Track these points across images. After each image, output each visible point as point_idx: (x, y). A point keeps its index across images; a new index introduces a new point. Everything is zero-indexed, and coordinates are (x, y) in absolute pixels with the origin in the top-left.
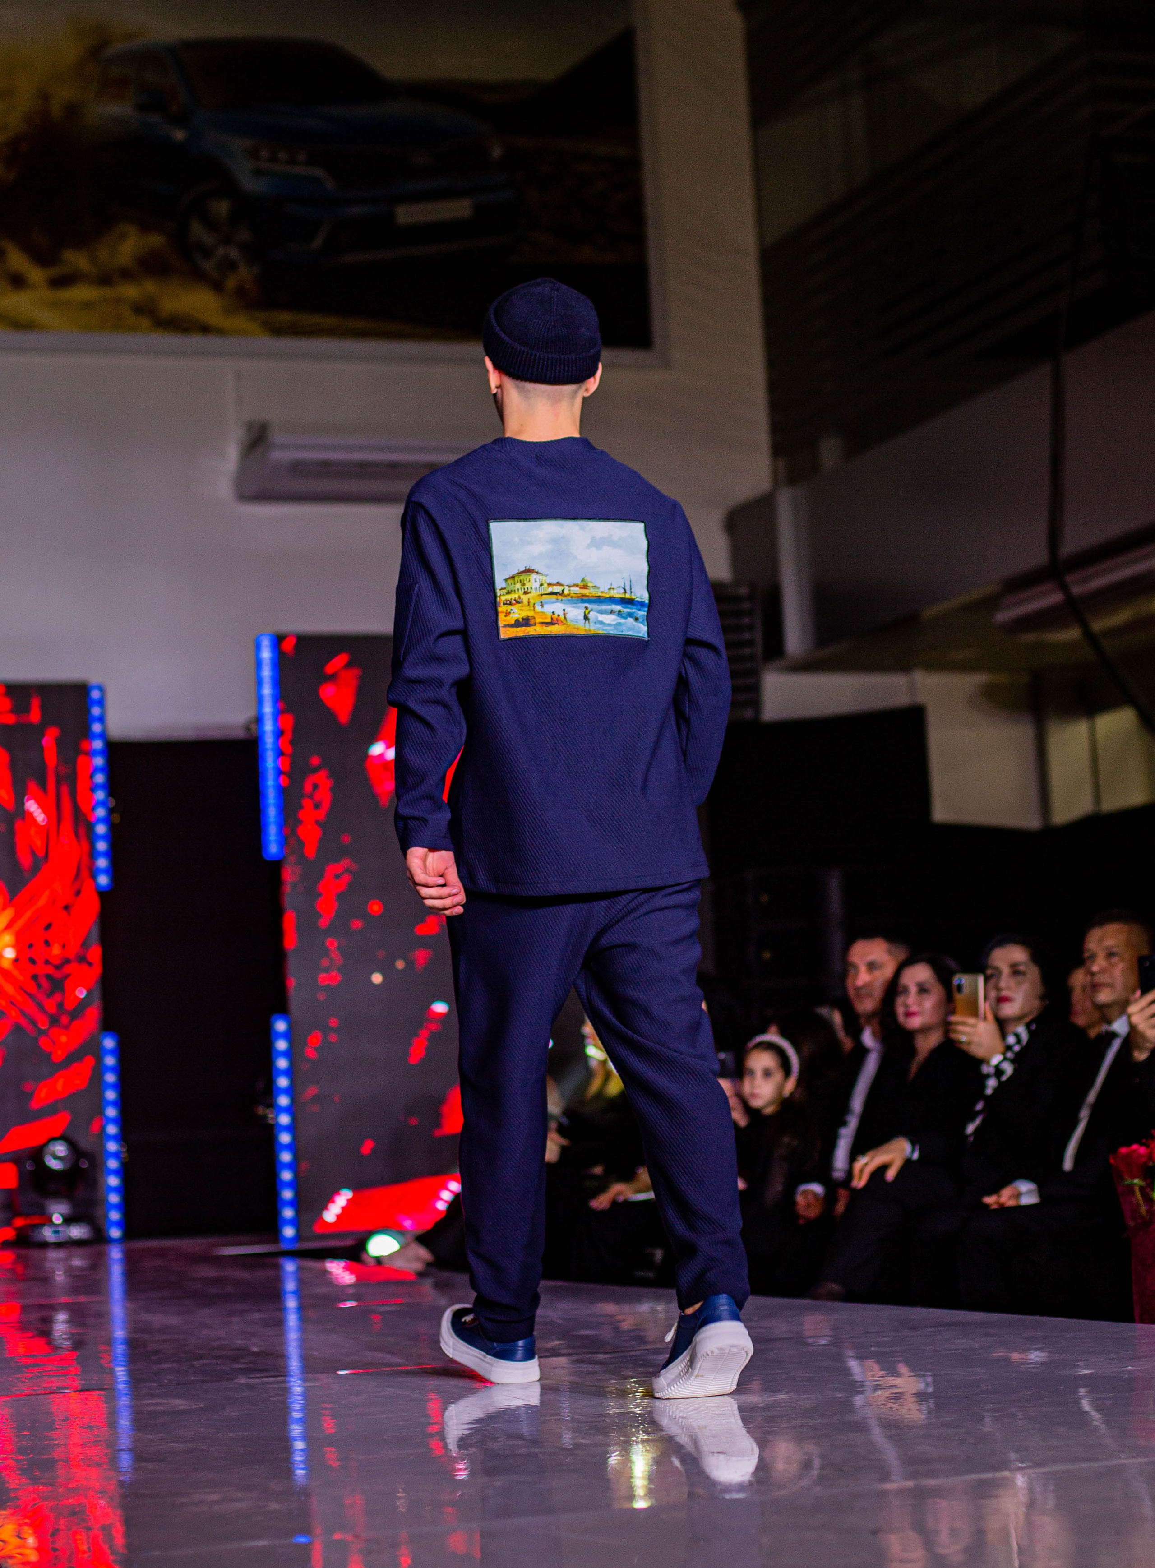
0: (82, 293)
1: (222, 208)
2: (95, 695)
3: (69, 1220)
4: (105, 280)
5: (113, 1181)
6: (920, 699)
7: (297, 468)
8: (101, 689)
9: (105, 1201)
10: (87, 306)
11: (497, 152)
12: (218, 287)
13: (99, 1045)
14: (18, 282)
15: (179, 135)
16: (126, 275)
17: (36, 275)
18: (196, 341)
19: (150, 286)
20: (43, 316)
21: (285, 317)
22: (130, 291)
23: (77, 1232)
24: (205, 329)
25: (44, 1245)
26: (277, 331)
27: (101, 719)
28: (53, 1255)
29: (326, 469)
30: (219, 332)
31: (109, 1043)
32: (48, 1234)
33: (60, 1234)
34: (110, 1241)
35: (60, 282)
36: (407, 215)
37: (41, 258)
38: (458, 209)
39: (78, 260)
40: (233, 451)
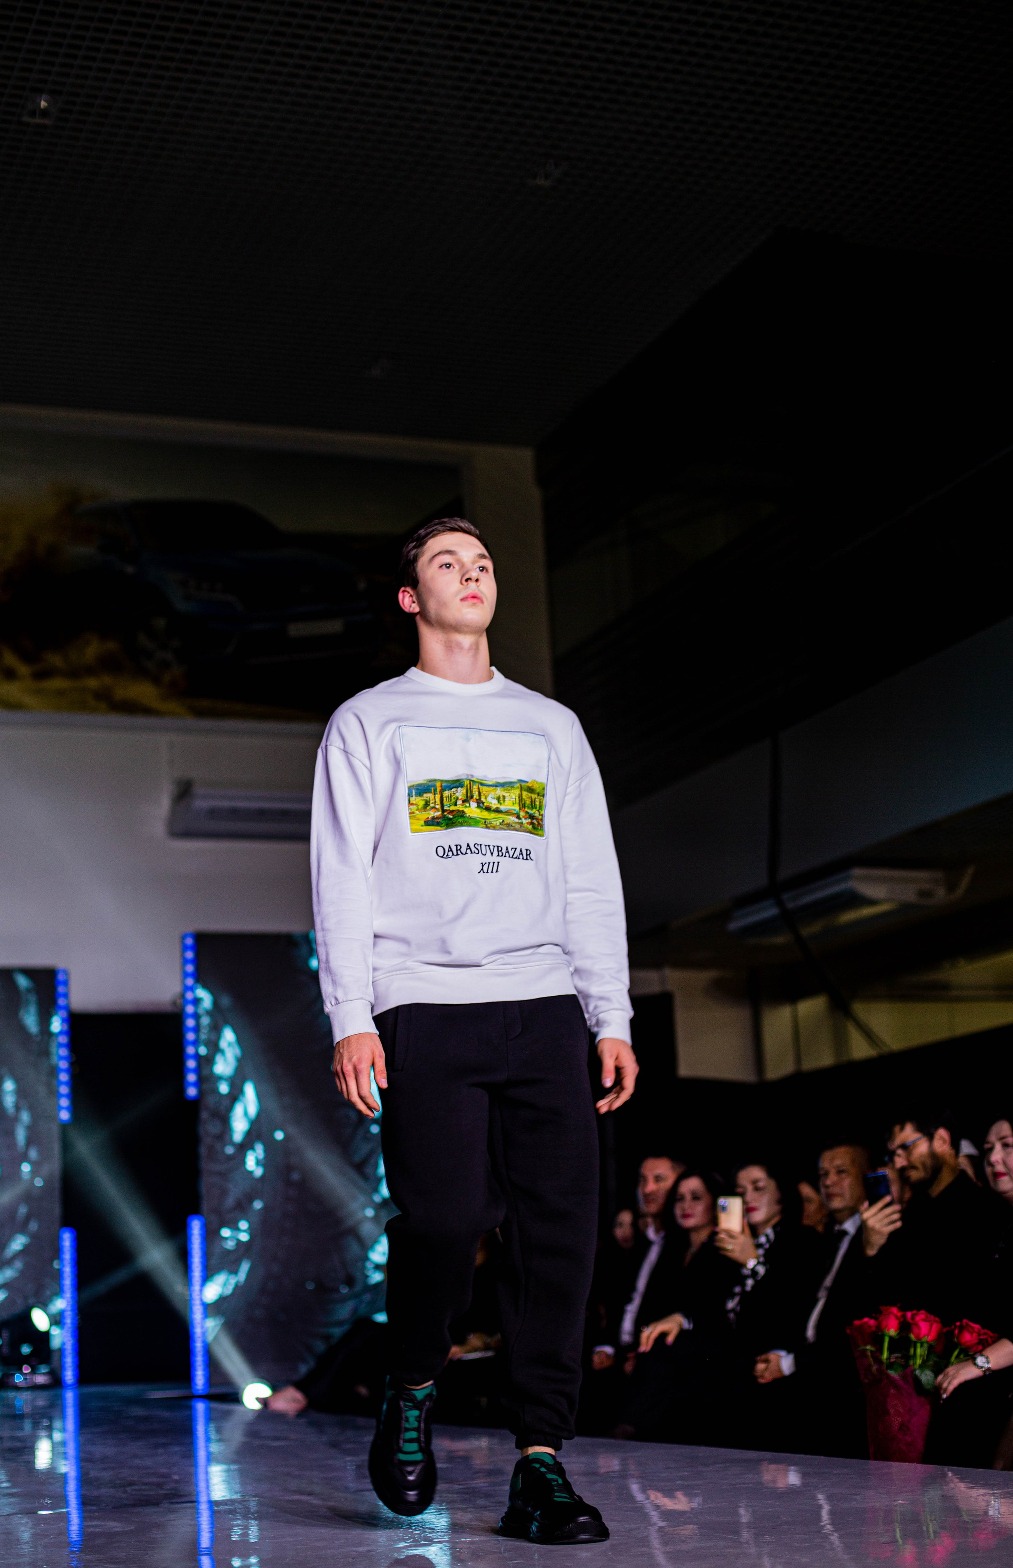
0: (57, 683)
1: (160, 623)
2: (60, 977)
3: (35, 1369)
4: (75, 673)
6: (670, 987)
7: (213, 813)
8: (66, 973)
10: (60, 693)
11: (362, 585)
12: (156, 681)
13: (59, 1238)
14: (10, 675)
15: (130, 569)
16: (90, 671)
17: (23, 670)
18: (140, 720)
19: (107, 679)
20: (28, 700)
21: (206, 703)
22: (92, 683)
23: (38, 1378)
24: (147, 711)
25: (17, 1388)
26: (200, 713)
27: (66, 995)
28: (22, 1395)
29: (234, 813)
30: (157, 713)
31: (67, 1237)
32: (18, 1379)
33: (28, 1381)
34: (66, 1386)
35: (41, 675)
36: (296, 630)
37: (27, 657)
38: (334, 626)
39: (54, 659)
40: (166, 801)
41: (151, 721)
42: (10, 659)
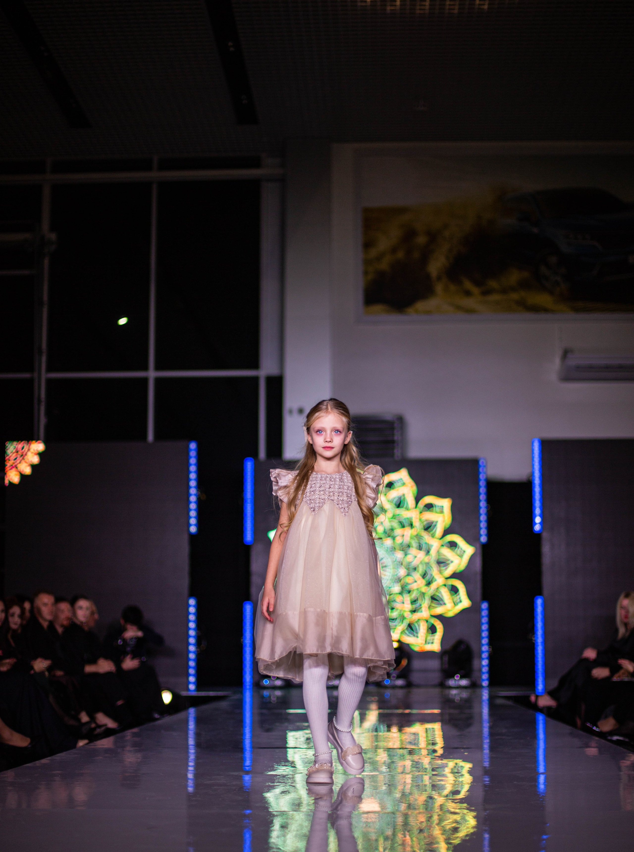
0: (495, 297)
1: (553, 260)
2: (481, 463)
3: (462, 677)
4: (504, 291)
5: (485, 662)
7: (577, 368)
8: (485, 461)
9: (480, 670)
10: (497, 302)
12: (551, 293)
13: (480, 607)
14: (468, 293)
15: (535, 230)
16: (513, 289)
17: (475, 290)
18: (543, 316)
19: (523, 294)
20: (479, 307)
21: (581, 304)
22: (515, 296)
23: (464, 682)
24: (546, 310)
25: (450, 688)
26: (577, 310)
27: (485, 472)
28: (454, 692)
29: (591, 368)
30: (551, 311)
31: (485, 605)
32: (452, 683)
33: (458, 683)
34: (482, 687)
35: (486, 293)
37: (478, 283)
39: (493, 284)
40: (557, 361)
41: (549, 315)
42: (468, 285)
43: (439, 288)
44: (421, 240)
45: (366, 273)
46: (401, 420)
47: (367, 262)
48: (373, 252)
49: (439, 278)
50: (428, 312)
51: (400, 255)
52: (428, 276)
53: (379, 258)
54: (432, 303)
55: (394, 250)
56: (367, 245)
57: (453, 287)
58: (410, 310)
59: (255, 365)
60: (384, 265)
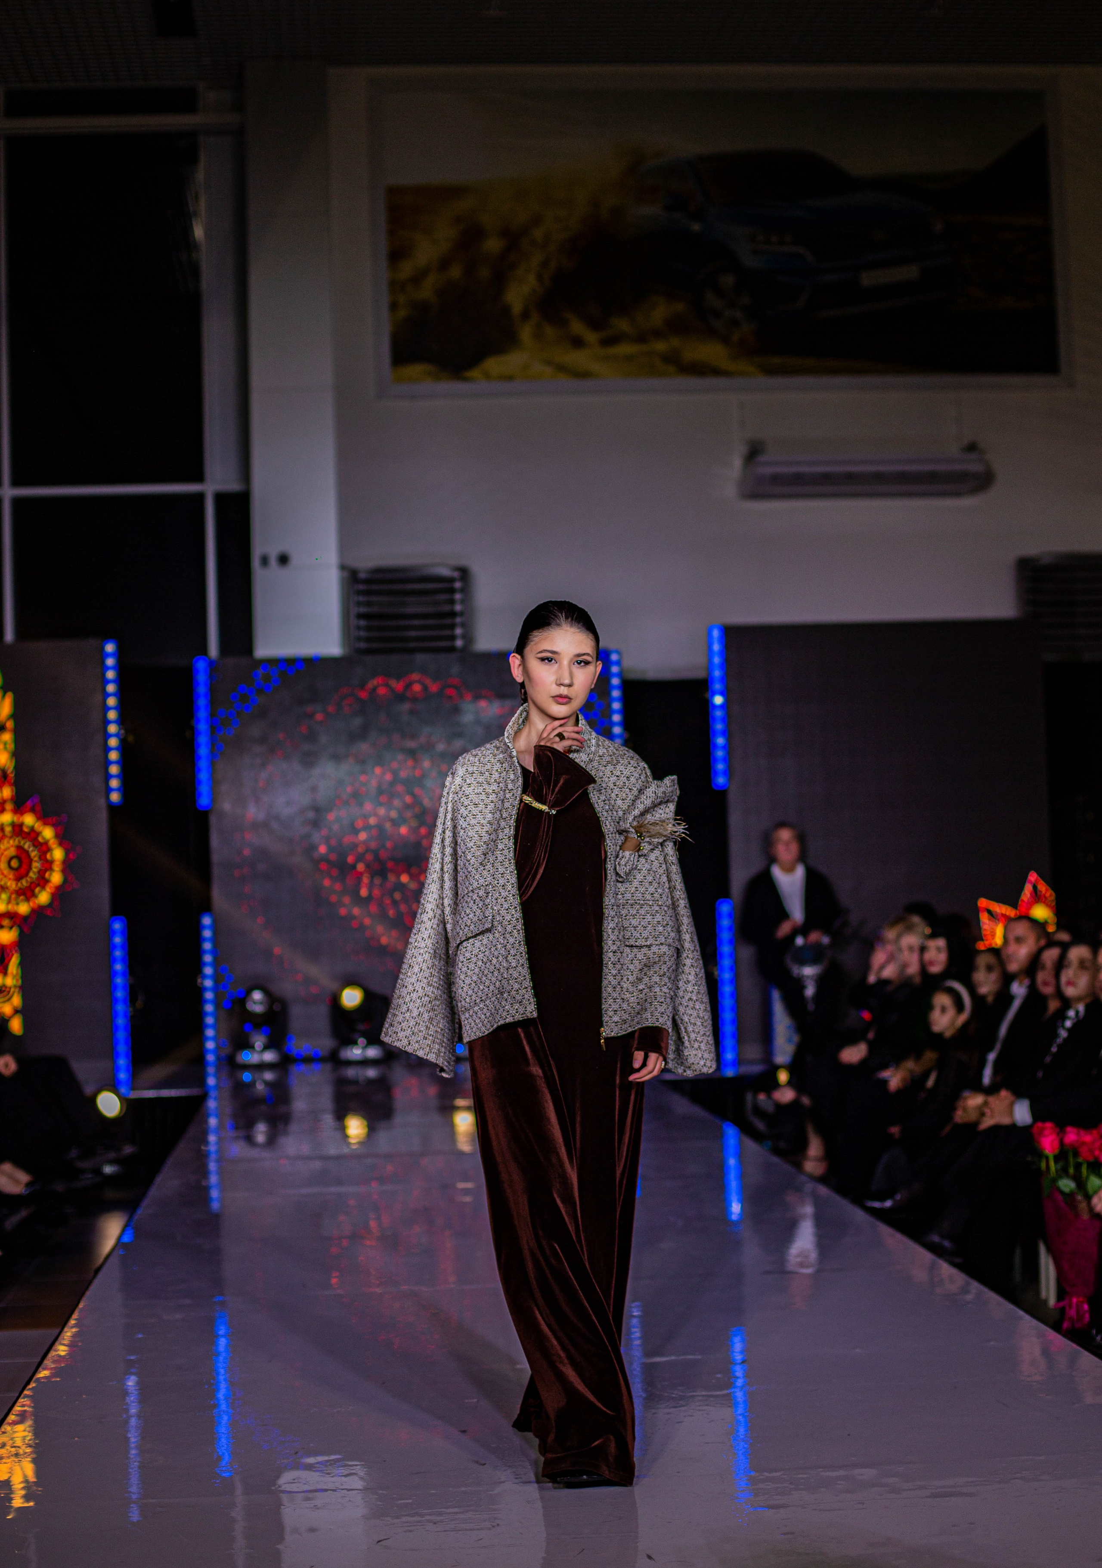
0: (625, 349)
1: (728, 280)
2: (614, 657)
4: (641, 338)
7: (776, 479)
10: (629, 358)
11: (939, 227)
12: (725, 340)
14: (578, 343)
15: (696, 227)
16: (658, 334)
17: (591, 337)
18: (708, 381)
19: (675, 342)
20: (596, 367)
21: (777, 360)
22: (660, 346)
24: (716, 372)
26: (770, 371)
29: (798, 478)
30: (726, 374)
35: (609, 342)
36: (869, 279)
37: (595, 325)
38: (908, 273)
39: (622, 324)
40: (737, 462)
41: (721, 381)
42: (577, 327)
43: (526, 333)
44: (493, 245)
45: (394, 307)
46: (464, 573)
47: (395, 286)
48: (407, 269)
49: (525, 315)
50: (510, 378)
51: (456, 272)
52: (506, 311)
53: (417, 280)
54: (513, 360)
55: (444, 264)
56: (396, 255)
57: (550, 331)
58: (475, 373)
59: (198, 476)
60: (427, 291)
